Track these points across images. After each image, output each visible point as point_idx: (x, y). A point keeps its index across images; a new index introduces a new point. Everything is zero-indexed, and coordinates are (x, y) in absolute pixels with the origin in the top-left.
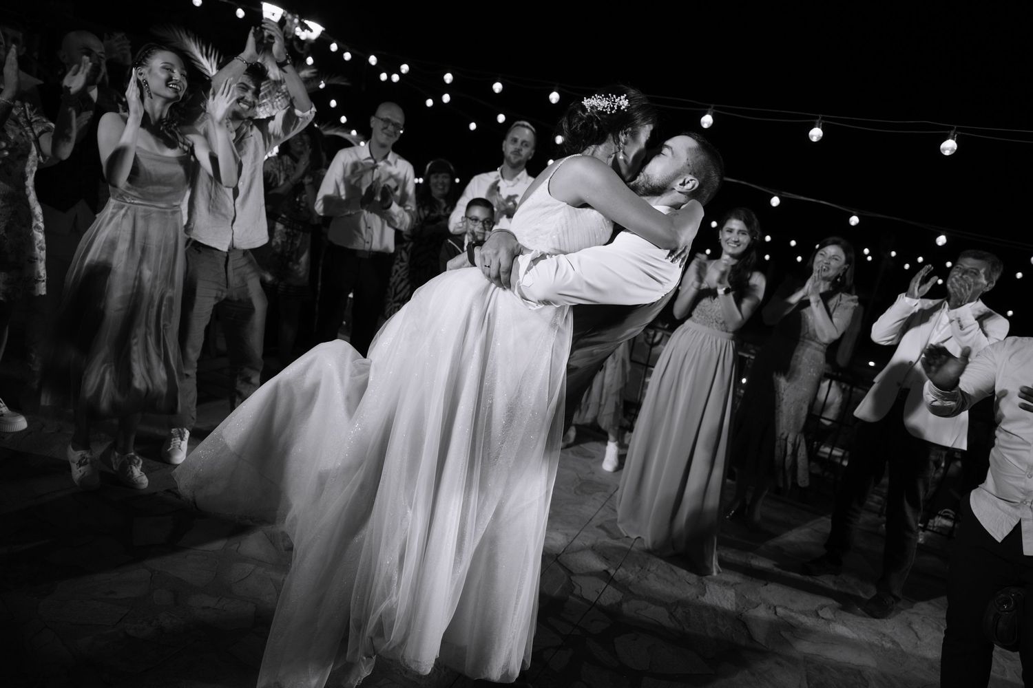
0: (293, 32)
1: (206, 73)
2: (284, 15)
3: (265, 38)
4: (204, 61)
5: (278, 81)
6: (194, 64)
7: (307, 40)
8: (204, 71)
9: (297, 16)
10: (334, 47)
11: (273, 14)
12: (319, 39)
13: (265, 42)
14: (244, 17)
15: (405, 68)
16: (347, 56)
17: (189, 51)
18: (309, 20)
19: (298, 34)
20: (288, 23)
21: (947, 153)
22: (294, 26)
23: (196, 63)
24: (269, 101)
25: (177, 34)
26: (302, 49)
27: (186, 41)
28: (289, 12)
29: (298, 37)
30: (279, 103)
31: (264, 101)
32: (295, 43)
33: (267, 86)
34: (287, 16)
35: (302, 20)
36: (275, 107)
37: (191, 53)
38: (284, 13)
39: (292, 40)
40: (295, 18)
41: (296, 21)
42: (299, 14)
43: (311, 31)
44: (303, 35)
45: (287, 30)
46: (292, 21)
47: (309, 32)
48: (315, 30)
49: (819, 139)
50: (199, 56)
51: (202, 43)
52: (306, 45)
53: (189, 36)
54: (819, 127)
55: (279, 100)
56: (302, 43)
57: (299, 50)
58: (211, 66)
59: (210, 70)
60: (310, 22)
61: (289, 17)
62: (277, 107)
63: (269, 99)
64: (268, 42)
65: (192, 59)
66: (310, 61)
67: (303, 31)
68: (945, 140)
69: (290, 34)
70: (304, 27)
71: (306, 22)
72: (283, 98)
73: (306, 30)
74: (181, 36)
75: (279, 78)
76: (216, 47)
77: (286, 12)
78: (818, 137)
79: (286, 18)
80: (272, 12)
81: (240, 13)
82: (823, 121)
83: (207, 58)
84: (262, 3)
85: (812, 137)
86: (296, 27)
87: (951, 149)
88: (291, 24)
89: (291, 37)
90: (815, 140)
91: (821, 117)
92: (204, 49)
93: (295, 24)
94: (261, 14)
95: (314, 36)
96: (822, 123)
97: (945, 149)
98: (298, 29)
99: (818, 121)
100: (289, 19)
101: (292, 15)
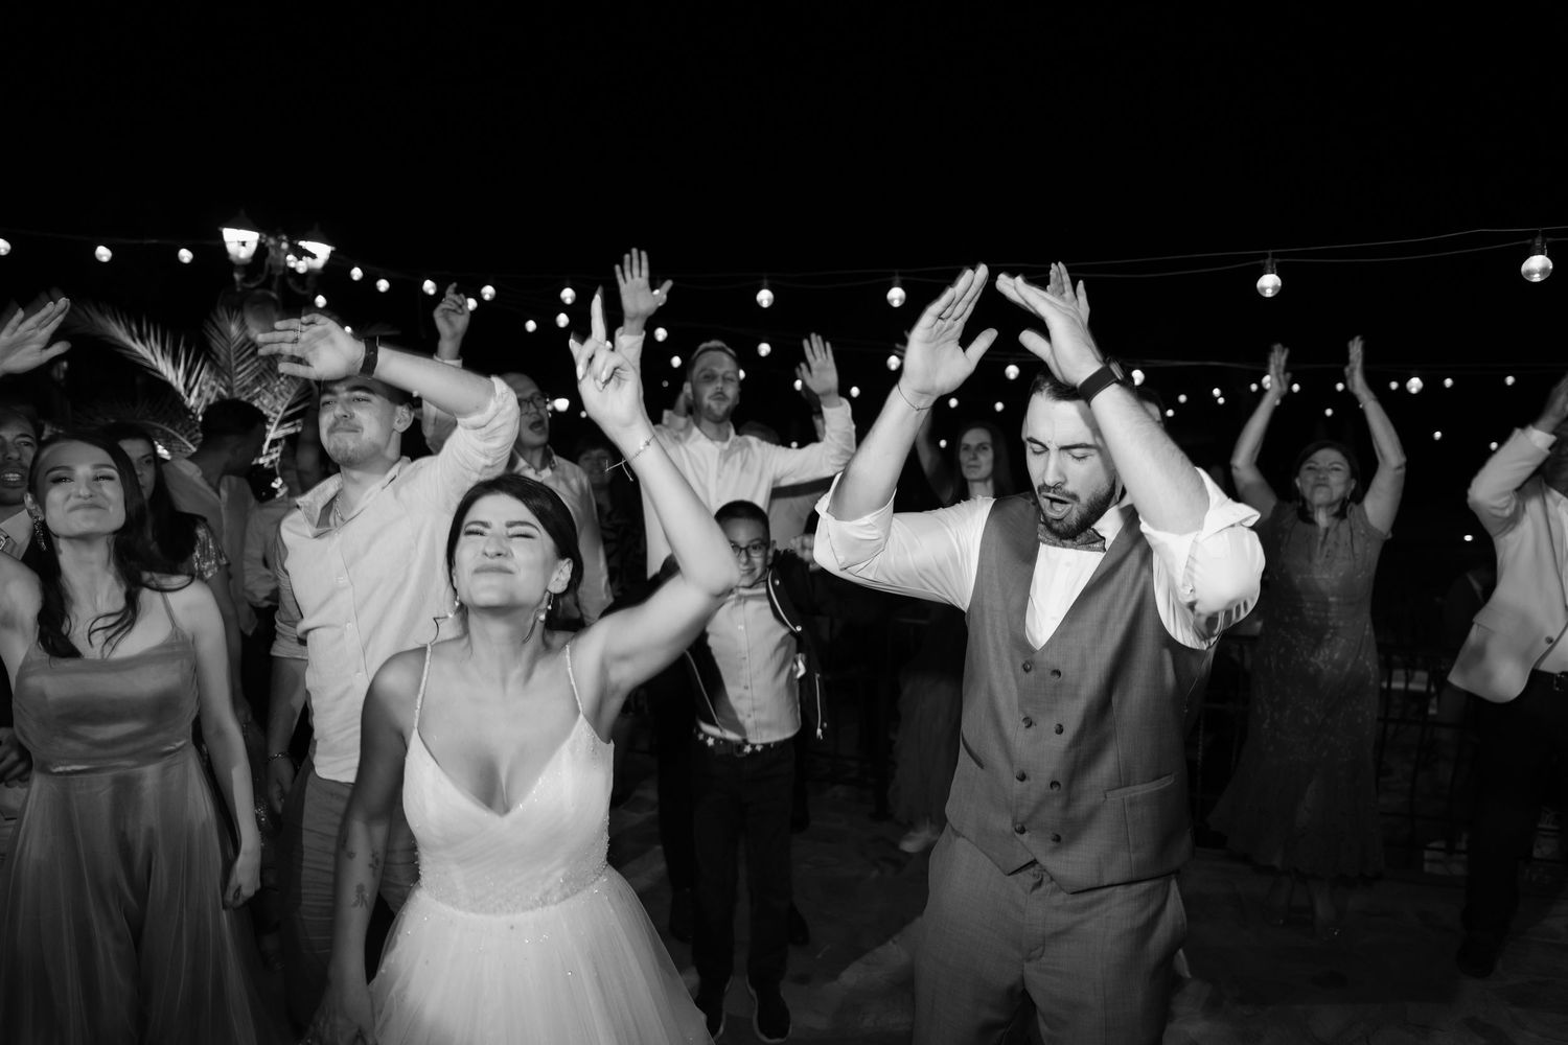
0: (282, 264)
1: (147, 364)
2: (263, 241)
3: (238, 284)
4: (139, 347)
6: (121, 354)
7: (310, 272)
8: (140, 361)
9: (284, 238)
10: (357, 273)
11: (244, 244)
12: (328, 266)
13: (239, 289)
14: (193, 261)
16: (383, 285)
17: (105, 337)
18: (306, 240)
19: (292, 265)
20: (272, 252)
21: (1537, 278)
22: (282, 255)
23: (125, 352)
24: (265, 388)
25: (82, 314)
26: (304, 288)
27: (100, 320)
28: (269, 235)
29: (293, 270)
30: (283, 387)
31: (258, 389)
32: (290, 281)
33: (256, 364)
34: (267, 241)
35: (295, 242)
36: (278, 395)
37: (113, 338)
38: (260, 237)
39: (283, 279)
40: (283, 241)
41: (285, 246)
42: (287, 234)
43: (314, 256)
44: (302, 266)
45: (272, 263)
46: (278, 247)
47: (309, 259)
48: (321, 251)
49: (1276, 292)
50: (128, 341)
51: (128, 317)
52: (310, 279)
53: (102, 313)
54: (1273, 273)
55: (282, 383)
56: (301, 279)
57: (299, 291)
58: (153, 352)
59: (152, 360)
60: (309, 243)
61: (272, 241)
62: (281, 394)
63: (264, 385)
64: (243, 288)
65: (116, 346)
66: (320, 301)
67: (300, 259)
68: (1528, 258)
69: (278, 268)
70: (302, 253)
71: (302, 244)
73: (304, 258)
74: (89, 316)
76: (154, 321)
77: (264, 236)
78: (1274, 288)
79: (267, 245)
80: (240, 242)
81: (185, 255)
82: (1278, 260)
83: (143, 342)
84: (220, 229)
85: (1264, 289)
86: (286, 255)
87: (1543, 271)
88: (276, 253)
89: (281, 272)
90: (1269, 293)
91: (1275, 256)
92: (134, 328)
93: (283, 250)
94: (222, 246)
95: (319, 263)
96: (1278, 266)
97: (1530, 273)
98: (290, 257)
99: (1268, 261)
100: (272, 246)
101: (276, 238)
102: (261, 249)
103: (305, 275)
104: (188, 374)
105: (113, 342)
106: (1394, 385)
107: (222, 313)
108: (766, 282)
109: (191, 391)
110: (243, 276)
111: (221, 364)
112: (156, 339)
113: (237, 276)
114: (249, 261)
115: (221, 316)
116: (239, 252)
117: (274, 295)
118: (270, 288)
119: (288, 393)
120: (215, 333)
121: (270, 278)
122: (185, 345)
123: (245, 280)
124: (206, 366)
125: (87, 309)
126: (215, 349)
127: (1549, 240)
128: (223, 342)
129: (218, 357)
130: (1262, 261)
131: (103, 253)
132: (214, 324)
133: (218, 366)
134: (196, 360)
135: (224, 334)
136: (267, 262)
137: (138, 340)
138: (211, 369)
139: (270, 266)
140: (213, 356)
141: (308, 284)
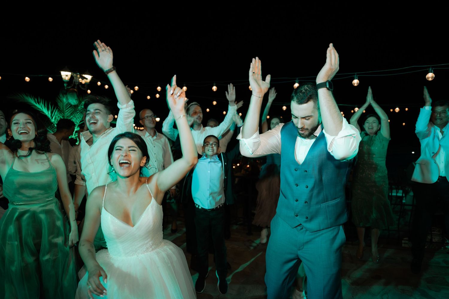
1: (40, 110)
5: (76, 105)
6: (32, 107)
7: (86, 83)
8: (37, 109)
9: (78, 74)
10: (99, 83)
12: (91, 81)
13: (66, 89)
14: (53, 81)
16: (107, 87)
17: (28, 102)
18: (85, 74)
19: (81, 81)
20: (75, 78)
21: (430, 79)
22: (78, 79)
23: (34, 107)
24: (74, 116)
25: (21, 96)
26: (84, 88)
27: (26, 98)
28: (74, 73)
29: (81, 83)
30: (79, 116)
31: (72, 117)
32: (80, 86)
33: (71, 110)
35: (81, 75)
36: (77, 118)
38: (72, 74)
39: (78, 85)
40: (78, 75)
41: (79, 76)
43: (87, 79)
44: (83, 82)
45: (75, 81)
46: (76, 77)
47: (86, 80)
48: (89, 77)
50: (34, 104)
51: (35, 97)
52: (86, 85)
53: (27, 96)
54: (357, 79)
55: (78, 115)
58: (41, 107)
59: (42, 109)
60: (85, 75)
62: (78, 118)
64: (67, 88)
65: (31, 105)
66: (89, 91)
67: (83, 80)
68: (428, 74)
69: (77, 82)
70: (84, 78)
71: (84, 75)
72: (80, 113)
74: (23, 97)
75: (76, 104)
76: (42, 98)
77: (73, 73)
78: (357, 83)
79: (73, 76)
80: (66, 75)
81: (51, 79)
82: (358, 76)
83: (39, 103)
84: (60, 72)
85: (354, 84)
86: (79, 78)
87: (432, 77)
88: (76, 78)
89: (77, 84)
90: (356, 85)
91: (357, 74)
92: (36, 100)
93: (78, 77)
94: (61, 77)
95: (88, 81)
96: (358, 77)
97: (428, 78)
99: (355, 76)
100: (75, 76)
101: (76, 74)
102: (72, 77)
103: (84, 84)
104: (52, 113)
105: (30, 104)
106: (392, 110)
107: (61, 95)
108: (215, 84)
109: (53, 117)
110: (67, 85)
111: (61, 110)
112: (42, 103)
113: (65, 85)
114: (69, 80)
115: (61, 96)
116: (66, 78)
117: (76, 90)
118: (75, 88)
119: (80, 117)
120: (59, 101)
121: (75, 85)
122: (51, 105)
123: (67, 86)
124: (57, 110)
125: (23, 95)
126: (59, 105)
127: (433, 69)
128: (62, 104)
129: (60, 108)
130: (354, 76)
131: (27, 79)
132: (59, 99)
133: (60, 110)
134: (54, 109)
135: (62, 101)
136: (74, 81)
137: (37, 104)
138: (58, 111)
139: (75, 82)
140: (59, 108)
141: (85, 87)
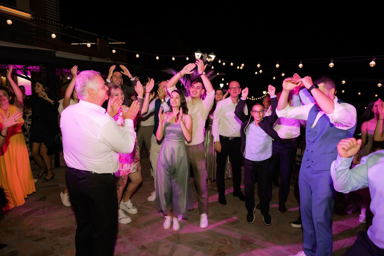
0: (205, 60)
9: (206, 54)
10: (220, 62)
11: (198, 56)
12: (214, 60)
15: (243, 65)
16: (224, 64)
19: (207, 60)
20: (204, 57)
28: (203, 54)
29: (207, 61)
34: (203, 55)
35: (208, 55)
41: (206, 56)
43: (211, 58)
44: (209, 60)
46: (205, 56)
48: (213, 57)
53: (172, 69)
61: (204, 55)
66: (213, 67)
70: (209, 57)
71: (210, 55)
73: (210, 59)
81: (187, 58)
84: (195, 53)
88: (205, 58)
94: (195, 57)
95: (213, 59)
98: (207, 58)
101: (205, 55)
102: (202, 57)
103: (210, 62)
104: (186, 82)
109: (186, 85)
125: (170, 69)
131: (173, 59)
133: (191, 80)
134: (187, 79)
141: (210, 64)
